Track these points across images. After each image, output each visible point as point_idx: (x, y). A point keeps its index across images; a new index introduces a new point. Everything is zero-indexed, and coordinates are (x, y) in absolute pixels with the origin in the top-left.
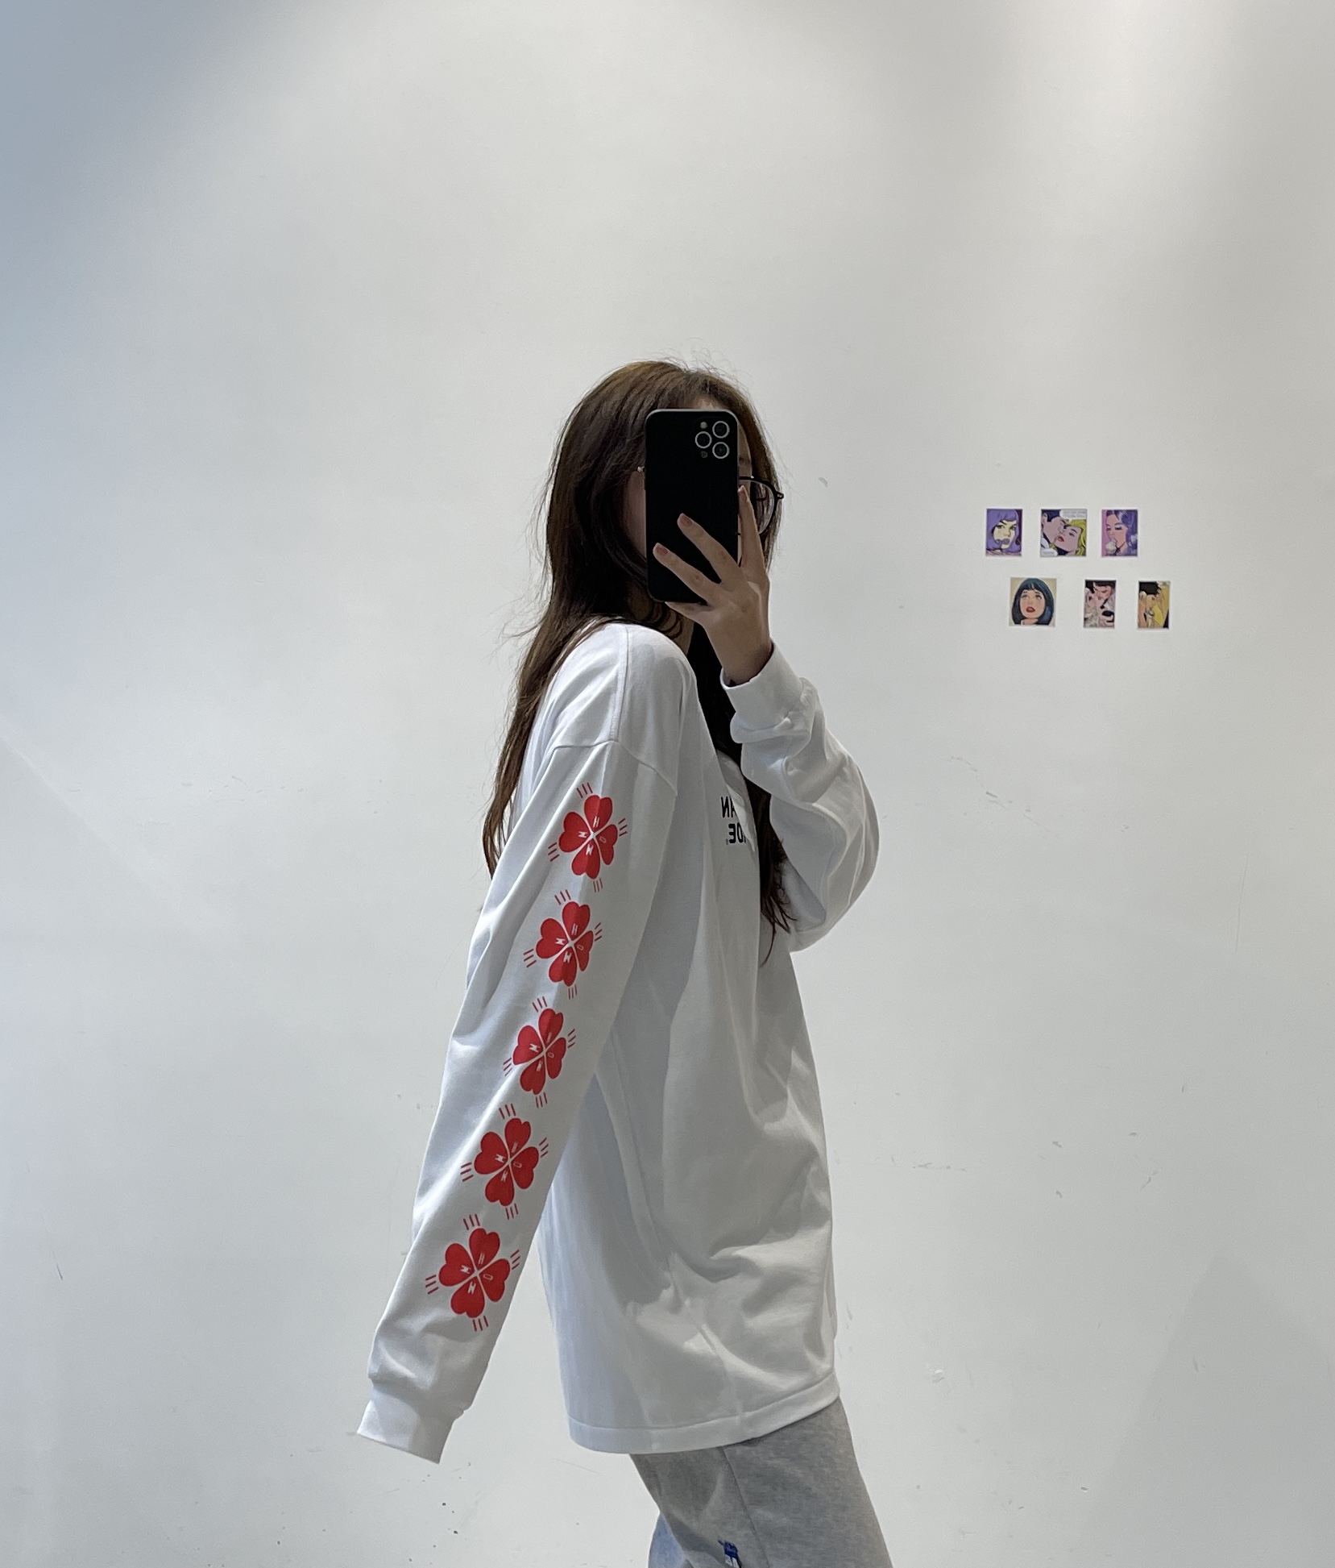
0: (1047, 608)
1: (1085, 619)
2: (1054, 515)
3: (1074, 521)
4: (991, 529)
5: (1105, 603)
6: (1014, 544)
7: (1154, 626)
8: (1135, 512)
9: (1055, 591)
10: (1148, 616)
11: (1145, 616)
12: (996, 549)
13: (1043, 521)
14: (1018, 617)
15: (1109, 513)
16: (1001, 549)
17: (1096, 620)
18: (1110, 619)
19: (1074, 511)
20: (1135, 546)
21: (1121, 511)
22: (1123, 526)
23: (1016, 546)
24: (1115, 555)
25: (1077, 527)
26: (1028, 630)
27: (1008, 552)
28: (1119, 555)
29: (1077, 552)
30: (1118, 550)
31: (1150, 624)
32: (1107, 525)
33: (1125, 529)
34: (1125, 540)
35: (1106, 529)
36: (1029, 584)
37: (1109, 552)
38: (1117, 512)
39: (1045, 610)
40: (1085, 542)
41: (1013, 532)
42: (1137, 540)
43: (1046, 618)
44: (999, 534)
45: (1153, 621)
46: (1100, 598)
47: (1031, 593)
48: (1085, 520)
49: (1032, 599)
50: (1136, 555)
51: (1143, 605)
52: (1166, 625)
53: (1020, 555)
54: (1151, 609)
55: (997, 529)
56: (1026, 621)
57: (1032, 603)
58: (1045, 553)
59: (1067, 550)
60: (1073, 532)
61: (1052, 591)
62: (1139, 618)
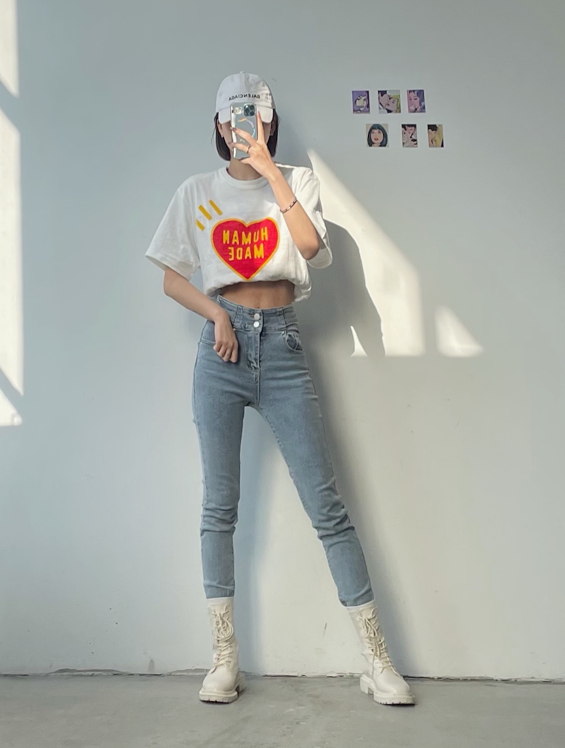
0: (385, 138)
2: (385, 93)
3: (394, 96)
4: (354, 101)
6: (366, 108)
7: (436, 146)
9: (388, 130)
11: (432, 141)
12: (357, 110)
13: (379, 96)
14: (370, 143)
16: (360, 110)
17: (409, 143)
19: (394, 91)
22: (417, 98)
26: (376, 149)
27: (364, 112)
28: (417, 112)
29: (396, 111)
31: (434, 145)
32: (410, 97)
35: (409, 99)
37: (412, 111)
39: (383, 139)
40: (400, 107)
41: (365, 102)
42: (425, 105)
44: (359, 103)
45: (436, 144)
48: (400, 95)
51: (431, 136)
52: (442, 146)
53: (369, 113)
54: (434, 138)
55: (357, 101)
56: (375, 145)
57: (377, 136)
58: (381, 112)
59: (392, 110)
60: (394, 101)
61: (386, 130)
62: (429, 142)
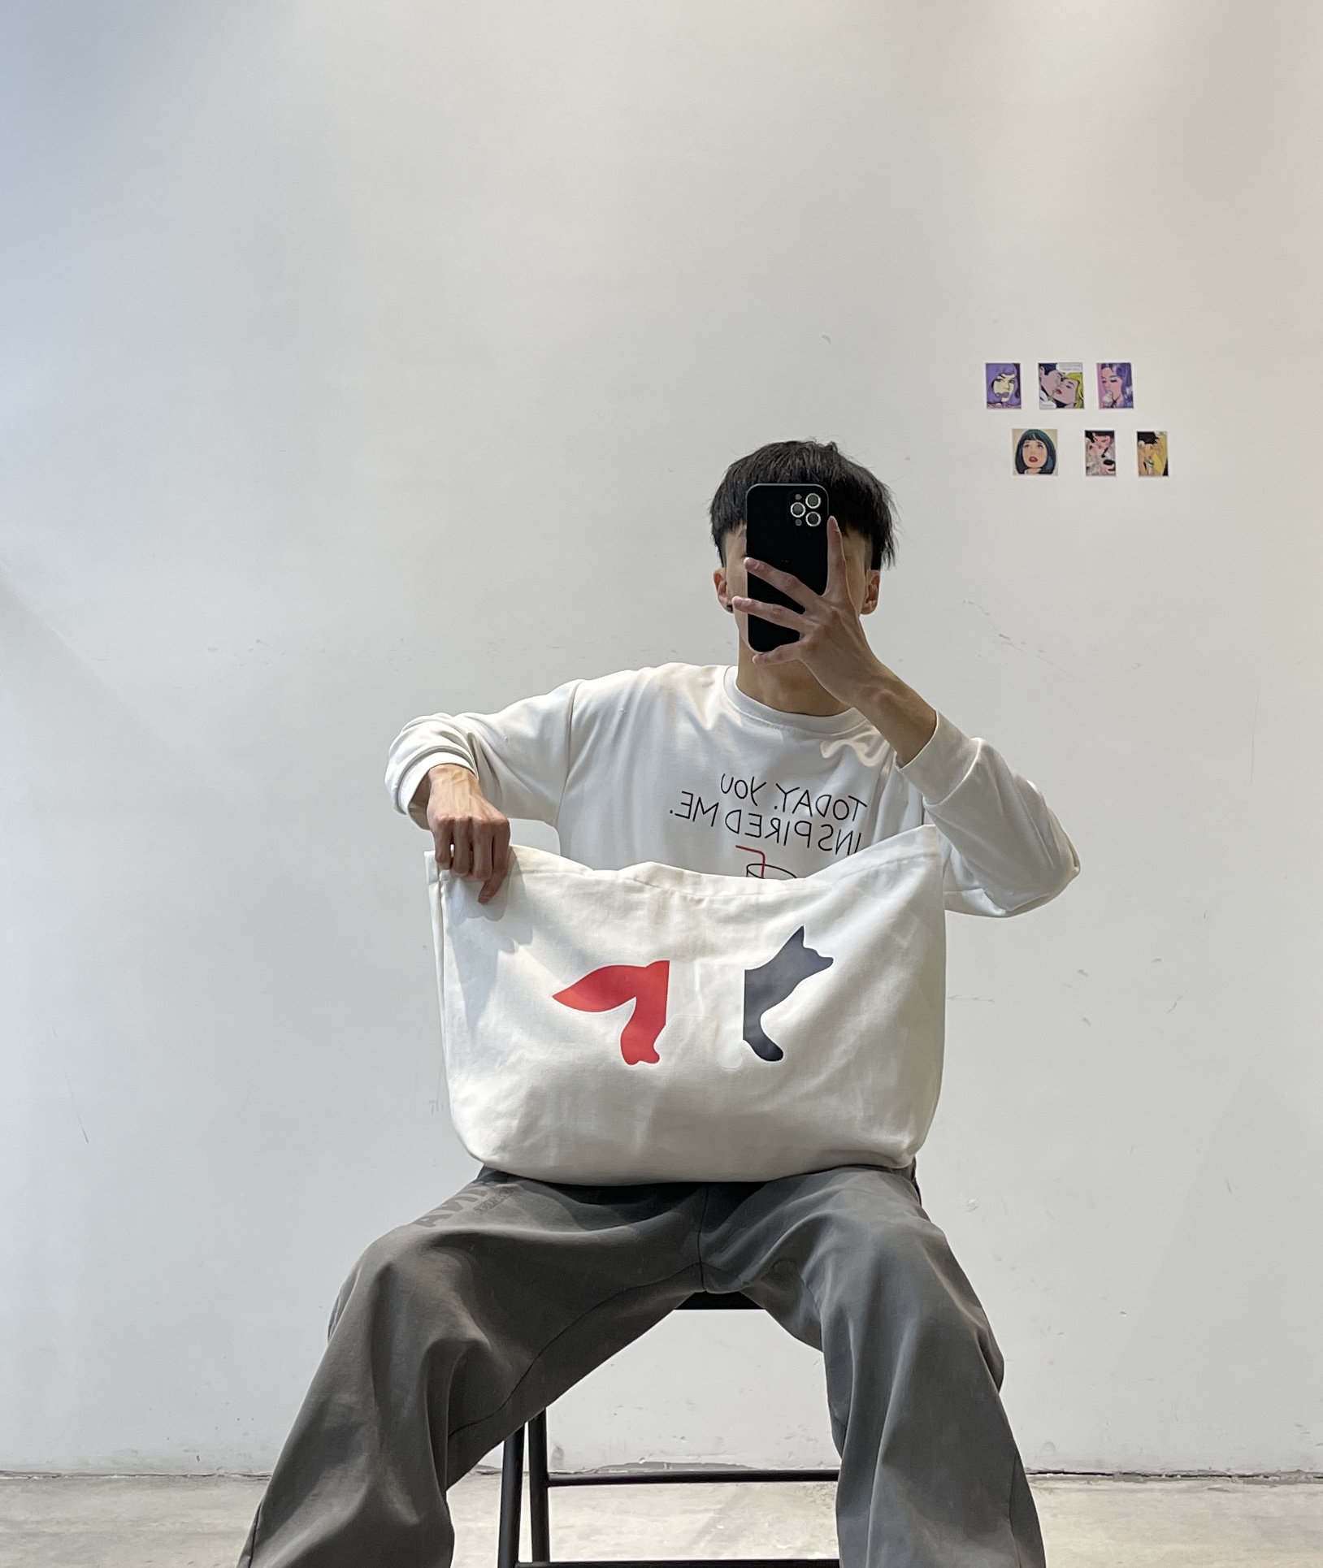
0: (1050, 457)
1: (1087, 468)
2: (1051, 368)
3: (1070, 374)
4: (990, 382)
5: (1106, 450)
6: (1014, 397)
7: (1154, 474)
8: (1130, 364)
9: (1056, 442)
10: (1148, 465)
11: (1145, 465)
12: (996, 402)
13: (1040, 374)
14: (1021, 467)
15: (1103, 366)
16: (1001, 403)
17: (1098, 469)
18: (1112, 467)
19: (1070, 364)
20: (1130, 398)
21: (1116, 364)
22: (1118, 379)
23: (1015, 399)
24: (1112, 407)
25: (1075, 379)
26: (1031, 479)
27: (1008, 405)
28: (1117, 408)
29: (1075, 404)
30: (1115, 402)
31: (1150, 473)
32: (1103, 378)
33: (1120, 381)
34: (1120, 392)
35: (1102, 381)
36: (1029, 436)
37: (1106, 405)
38: (1111, 365)
39: (1047, 460)
40: (1082, 396)
41: (1012, 385)
42: (1133, 392)
43: (1049, 467)
44: (999, 388)
45: (1153, 470)
46: (1100, 447)
47: (1033, 443)
48: (1081, 373)
49: (1033, 449)
50: (1132, 407)
51: (1143, 454)
52: (1166, 473)
53: (1020, 408)
54: (1150, 457)
55: (996, 382)
56: (1030, 470)
57: (1035, 453)
58: (1044, 405)
59: (1065, 402)
60: (1070, 385)
61: (1053, 442)
62: (1139, 466)
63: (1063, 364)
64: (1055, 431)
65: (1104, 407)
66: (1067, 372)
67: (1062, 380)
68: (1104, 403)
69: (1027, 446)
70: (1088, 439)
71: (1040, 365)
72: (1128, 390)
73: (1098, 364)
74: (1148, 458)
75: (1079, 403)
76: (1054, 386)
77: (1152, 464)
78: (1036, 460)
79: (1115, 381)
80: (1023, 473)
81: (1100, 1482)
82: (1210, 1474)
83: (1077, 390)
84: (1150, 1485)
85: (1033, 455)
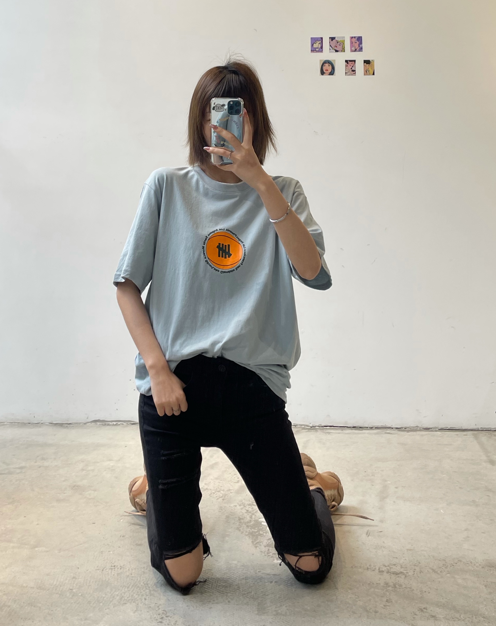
0: (332, 69)
1: (346, 73)
2: (334, 38)
3: (340, 40)
4: (312, 44)
5: (352, 67)
8: (361, 37)
9: (335, 63)
10: (367, 71)
12: (314, 51)
13: (330, 41)
14: (322, 73)
15: (352, 38)
17: (349, 73)
18: (354, 72)
19: (341, 37)
20: (362, 48)
21: (357, 37)
22: (357, 42)
23: (321, 49)
24: (355, 51)
25: (342, 42)
27: (318, 51)
28: (356, 51)
29: (342, 51)
30: (356, 50)
31: (368, 74)
32: (352, 42)
33: (358, 43)
34: (358, 46)
35: (352, 43)
36: (325, 62)
37: (353, 51)
38: (355, 37)
39: (332, 70)
40: (344, 48)
41: (320, 45)
42: (362, 46)
43: (332, 73)
46: (350, 66)
47: (327, 65)
48: (344, 40)
49: (327, 67)
50: (362, 51)
51: (365, 68)
52: (373, 74)
53: (322, 52)
55: (314, 44)
56: (325, 74)
57: (327, 68)
58: (331, 51)
59: (338, 50)
60: (340, 44)
61: (334, 64)
62: (364, 72)
63: (338, 37)
64: (335, 60)
65: (352, 51)
66: (339, 40)
67: (337, 43)
68: (352, 50)
69: (325, 66)
70: (346, 63)
71: (330, 38)
72: (361, 46)
73: (350, 37)
74: (367, 69)
75: (343, 50)
76: (335, 45)
77: (369, 71)
78: (328, 70)
79: (356, 43)
80: (323, 75)
81: (346, 430)
82: (385, 427)
83: (343, 46)
84: (364, 431)
85: (327, 69)
